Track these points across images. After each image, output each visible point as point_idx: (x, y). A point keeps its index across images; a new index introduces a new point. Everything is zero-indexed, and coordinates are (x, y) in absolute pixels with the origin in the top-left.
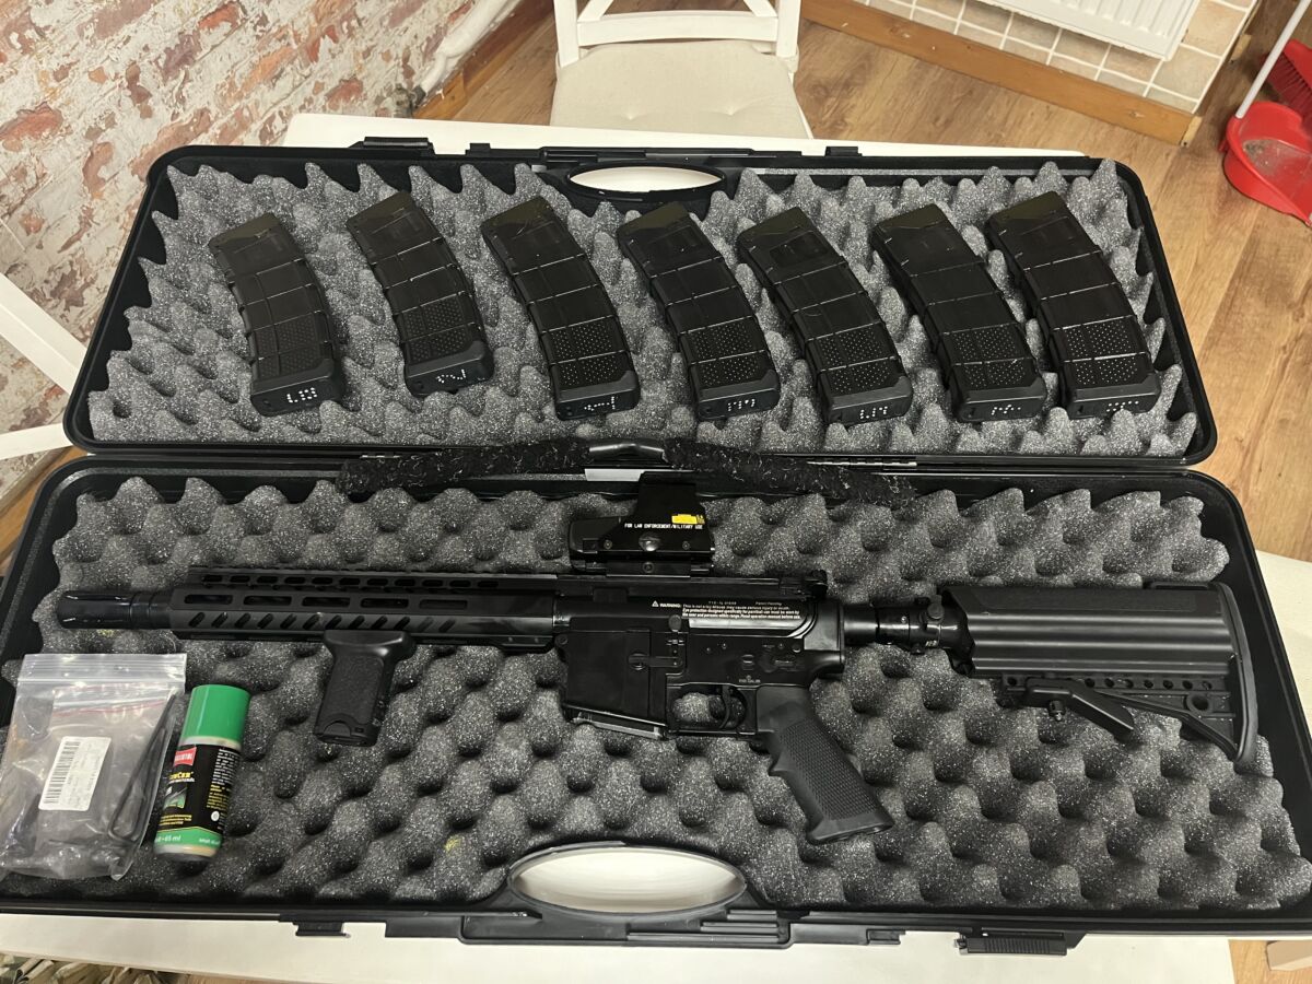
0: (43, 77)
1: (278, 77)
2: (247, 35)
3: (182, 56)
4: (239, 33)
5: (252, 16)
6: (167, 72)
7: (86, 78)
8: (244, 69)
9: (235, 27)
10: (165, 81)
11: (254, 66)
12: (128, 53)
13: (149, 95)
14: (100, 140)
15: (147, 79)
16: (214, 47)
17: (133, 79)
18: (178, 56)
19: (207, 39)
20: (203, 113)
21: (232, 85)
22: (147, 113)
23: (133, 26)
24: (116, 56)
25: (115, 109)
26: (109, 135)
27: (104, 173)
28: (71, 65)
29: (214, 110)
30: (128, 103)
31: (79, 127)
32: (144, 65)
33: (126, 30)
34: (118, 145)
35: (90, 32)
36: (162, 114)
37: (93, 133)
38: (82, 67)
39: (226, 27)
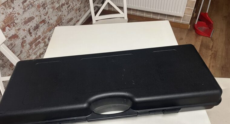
0: (16, 30)
1: (51, 31)
2: (46, 25)
3: (37, 28)
4: (45, 24)
5: (47, 22)
6: (34, 30)
7: (22, 30)
8: (46, 29)
9: (45, 23)
10: (34, 31)
11: (47, 29)
12: (28, 27)
13: (32, 33)
14: (24, 40)
15: (31, 31)
16: (41, 26)
17: (29, 30)
18: (36, 28)
19: (40, 25)
20: (40, 36)
21: (44, 32)
22: (31, 36)
23: (29, 23)
24: (27, 27)
25: (26, 35)
26: (25, 39)
27: (24, 45)
28: (20, 28)
29: (41, 35)
30: (28, 34)
31: (21, 38)
32: (31, 29)
33: (28, 24)
34: (27, 41)
35: (23, 24)
36: (34, 36)
37: (23, 39)
38: (22, 29)
39: (43, 23)
